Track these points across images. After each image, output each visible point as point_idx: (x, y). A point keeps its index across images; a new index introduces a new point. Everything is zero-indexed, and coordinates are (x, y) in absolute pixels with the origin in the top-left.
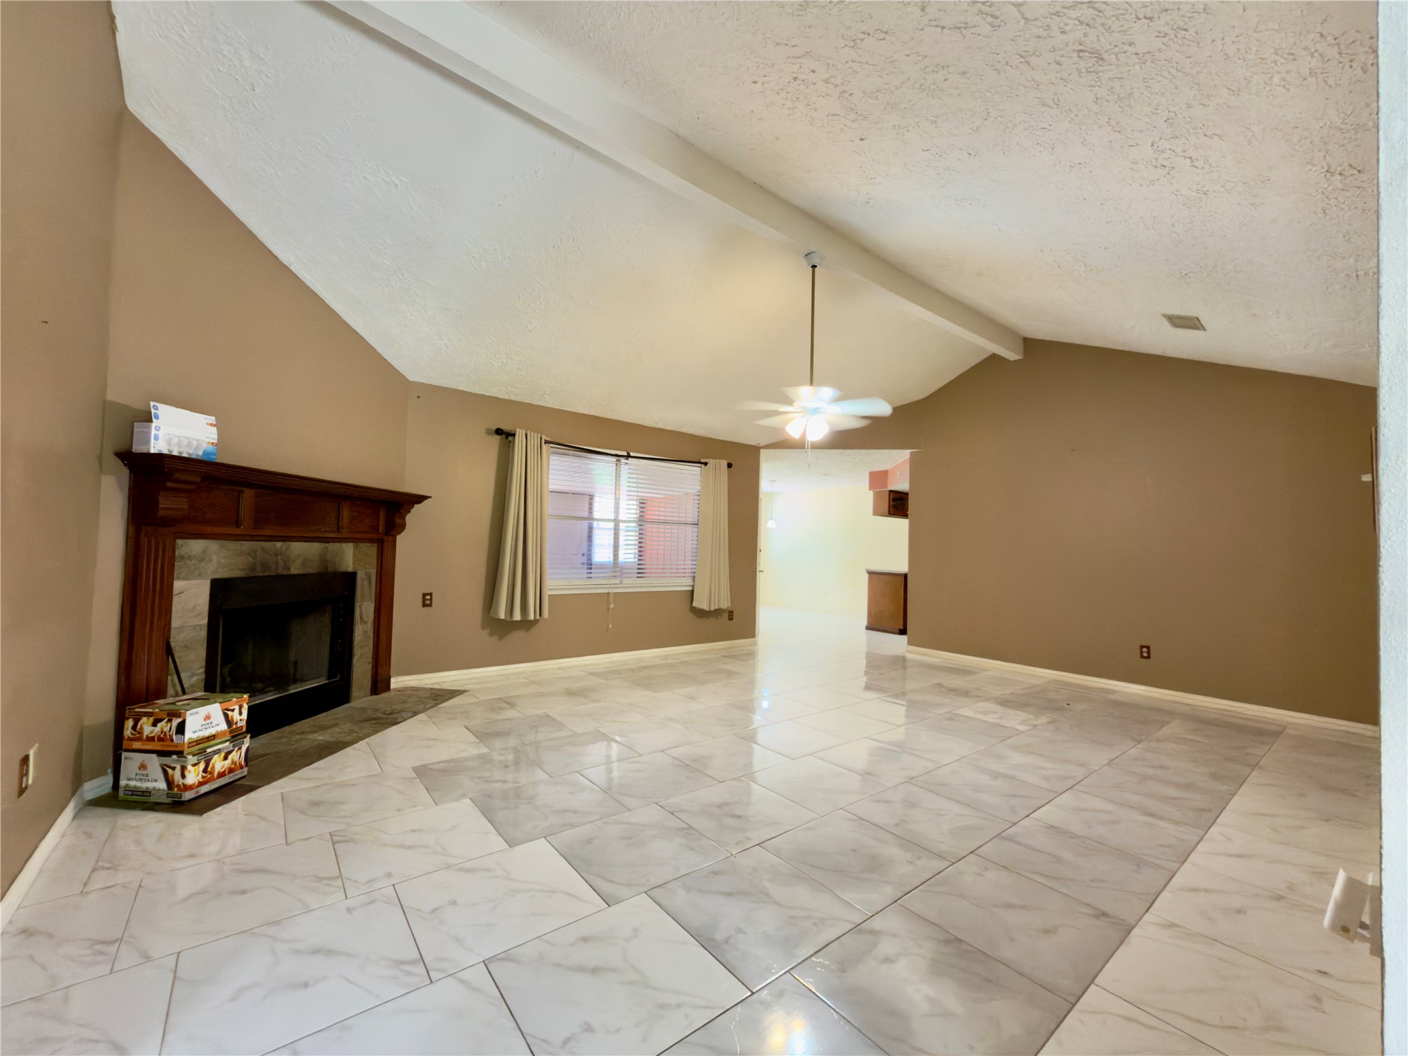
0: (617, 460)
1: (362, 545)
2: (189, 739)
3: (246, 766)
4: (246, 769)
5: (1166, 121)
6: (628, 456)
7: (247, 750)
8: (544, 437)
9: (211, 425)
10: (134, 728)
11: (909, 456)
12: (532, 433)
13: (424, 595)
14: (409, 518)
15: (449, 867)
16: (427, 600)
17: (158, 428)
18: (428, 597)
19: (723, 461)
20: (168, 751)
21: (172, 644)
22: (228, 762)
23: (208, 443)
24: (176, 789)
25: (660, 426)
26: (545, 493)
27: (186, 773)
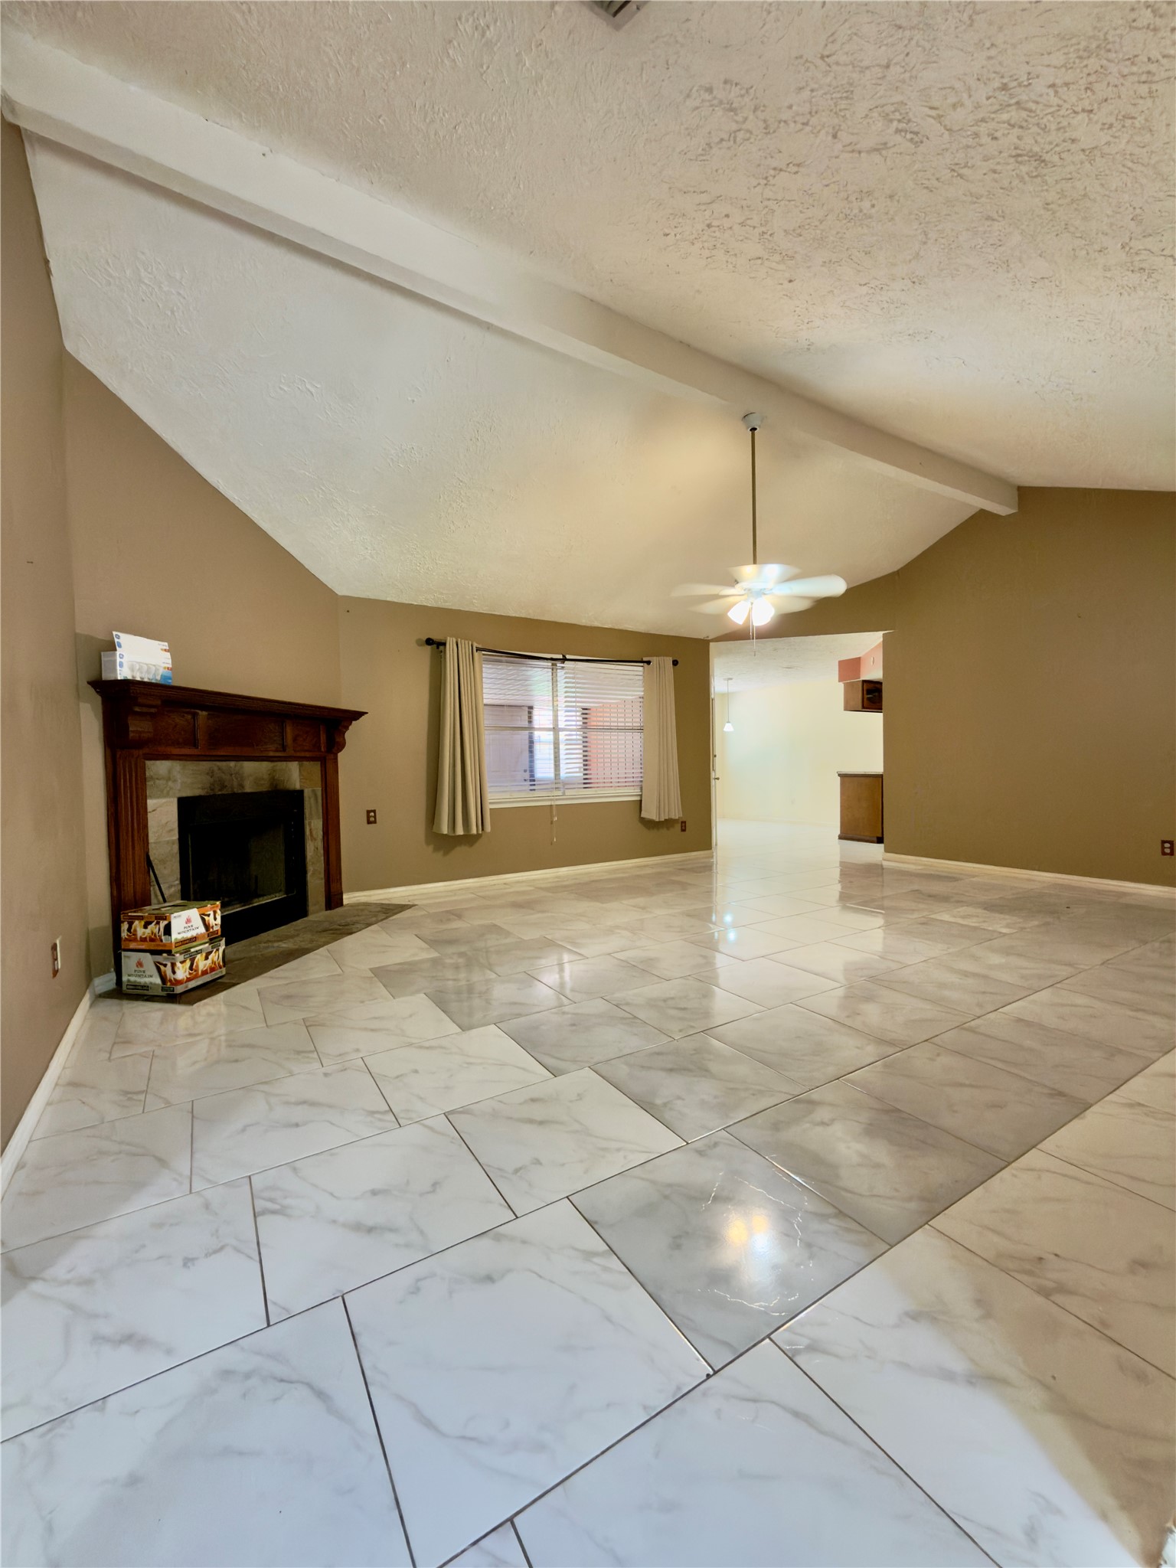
0: (553, 665)
1: (305, 763)
2: (176, 939)
3: (224, 966)
4: (224, 969)
5: (1132, 219)
6: (564, 660)
7: (224, 951)
8: (475, 645)
9: (165, 650)
10: (129, 930)
11: (882, 639)
12: (463, 641)
13: (368, 812)
14: (348, 735)
15: (410, 1045)
16: (371, 818)
17: (122, 656)
18: (372, 814)
19: (668, 658)
20: (159, 950)
21: (152, 858)
22: (209, 961)
23: (165, 668)
24: (169, 984)
25: (597, 624)
26: (481, 707)
27: (176, 969)
